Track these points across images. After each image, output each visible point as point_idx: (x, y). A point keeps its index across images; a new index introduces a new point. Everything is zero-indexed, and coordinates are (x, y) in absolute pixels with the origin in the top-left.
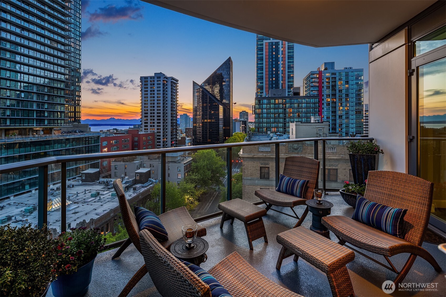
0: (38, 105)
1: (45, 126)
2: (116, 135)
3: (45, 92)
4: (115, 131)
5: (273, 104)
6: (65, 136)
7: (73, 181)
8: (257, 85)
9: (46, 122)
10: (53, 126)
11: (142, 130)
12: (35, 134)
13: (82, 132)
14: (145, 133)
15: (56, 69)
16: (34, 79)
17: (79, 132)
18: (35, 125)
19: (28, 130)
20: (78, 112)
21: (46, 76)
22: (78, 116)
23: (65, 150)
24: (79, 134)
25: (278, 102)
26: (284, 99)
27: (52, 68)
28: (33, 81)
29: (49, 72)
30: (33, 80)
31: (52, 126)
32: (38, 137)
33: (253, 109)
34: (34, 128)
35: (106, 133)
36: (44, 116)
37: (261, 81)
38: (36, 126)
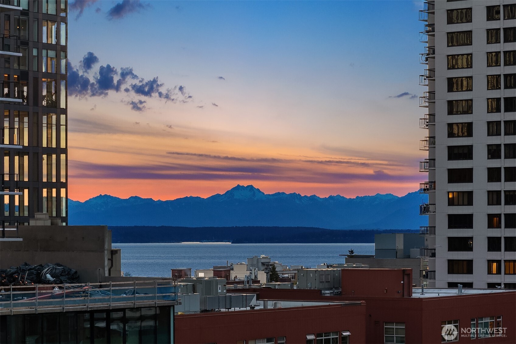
2: (270, 305)
4: (263, 278)
11: (430, 275)
13: (74, 278)
14: (453, 292)
17: (59, 279)
20: (49, 151)
22: (49, 175)
24: (57, 291)
35: (208, 284)
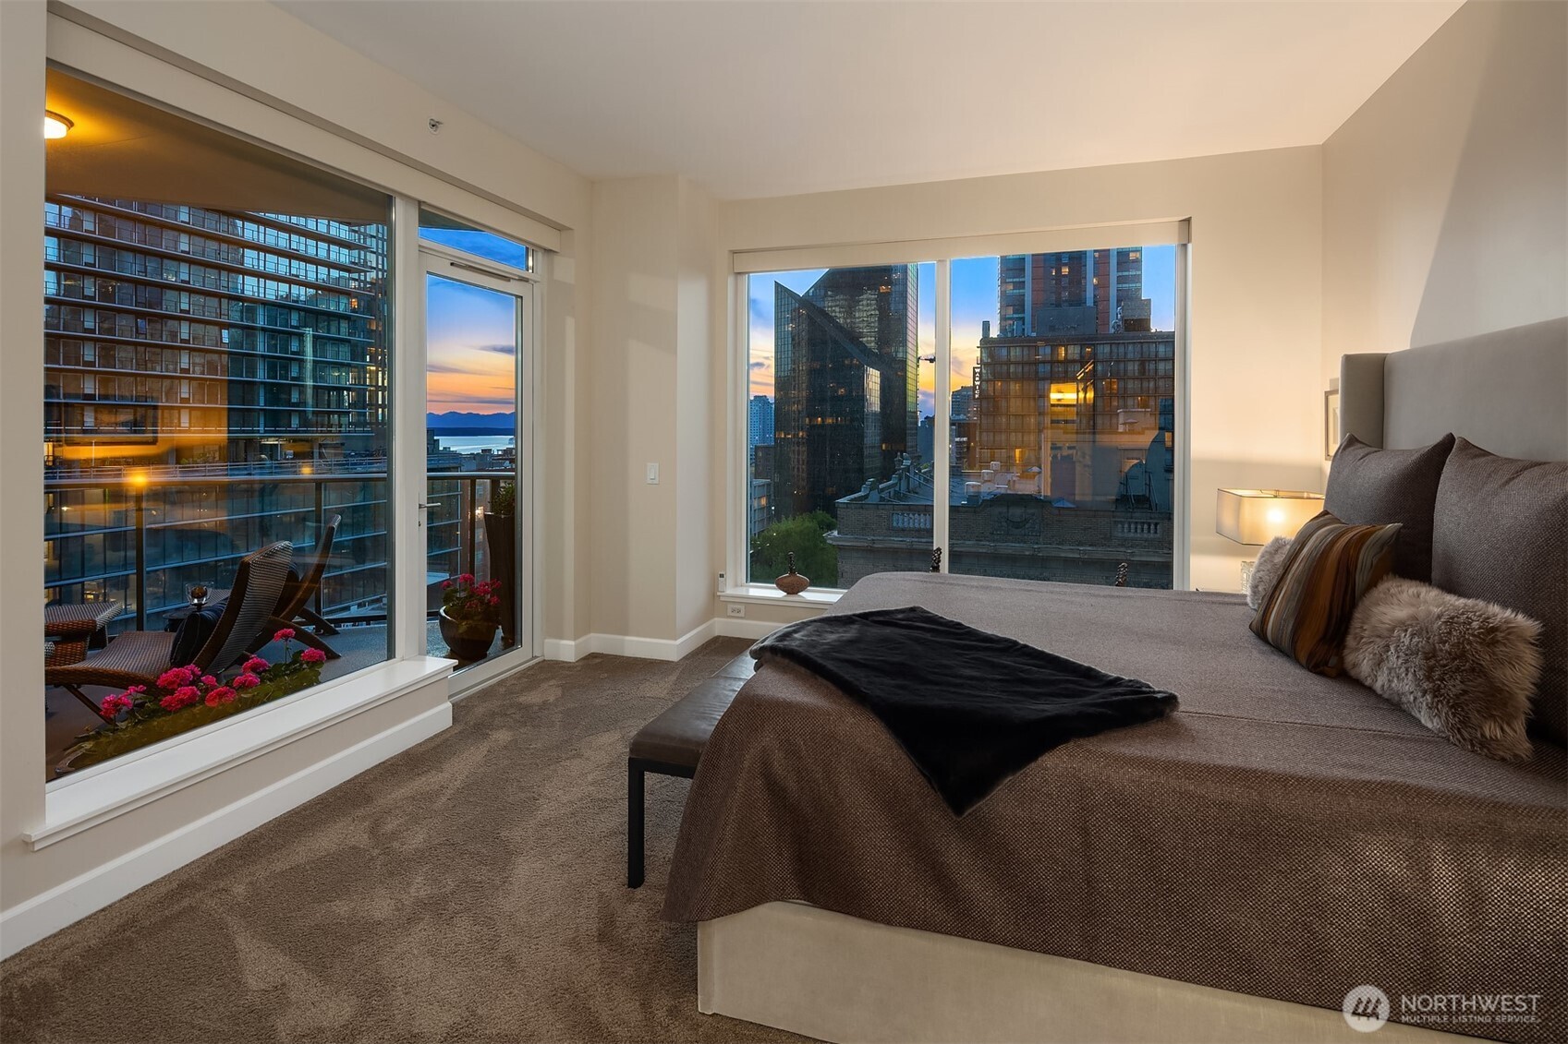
0: (272, 371)
1: (290, 432)
3: (292, 327)
5: (1048, 362)
6: (352, 464)
7: (373, 609)
8: (1003, 295)
9: (295, 422)
10: (317, 432)
12: (263, 456)
15: (322, 254)
16: (258, 287)
18: (261, 429)
19: (242, 444)
21: (293, 275)
23: (351, 510)
25: (1066, 354)
26: (1089, 346)
27: (311, 252)
28: (256, 294)
29: (303, 264)
30: (256, 289)
31: (313, 432)
32: (268, 468)
33: (974, 380)
34: (262, 438)
36: (289, 403)
37: (1017, 280)
38: (266, 432)
